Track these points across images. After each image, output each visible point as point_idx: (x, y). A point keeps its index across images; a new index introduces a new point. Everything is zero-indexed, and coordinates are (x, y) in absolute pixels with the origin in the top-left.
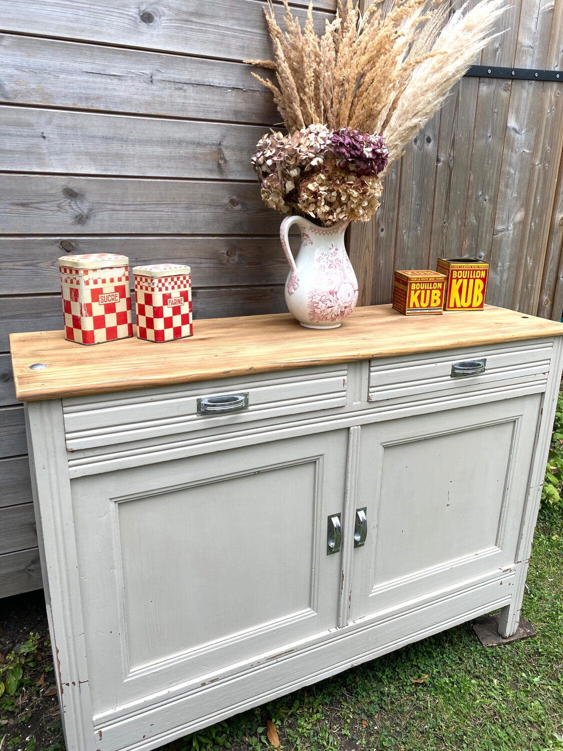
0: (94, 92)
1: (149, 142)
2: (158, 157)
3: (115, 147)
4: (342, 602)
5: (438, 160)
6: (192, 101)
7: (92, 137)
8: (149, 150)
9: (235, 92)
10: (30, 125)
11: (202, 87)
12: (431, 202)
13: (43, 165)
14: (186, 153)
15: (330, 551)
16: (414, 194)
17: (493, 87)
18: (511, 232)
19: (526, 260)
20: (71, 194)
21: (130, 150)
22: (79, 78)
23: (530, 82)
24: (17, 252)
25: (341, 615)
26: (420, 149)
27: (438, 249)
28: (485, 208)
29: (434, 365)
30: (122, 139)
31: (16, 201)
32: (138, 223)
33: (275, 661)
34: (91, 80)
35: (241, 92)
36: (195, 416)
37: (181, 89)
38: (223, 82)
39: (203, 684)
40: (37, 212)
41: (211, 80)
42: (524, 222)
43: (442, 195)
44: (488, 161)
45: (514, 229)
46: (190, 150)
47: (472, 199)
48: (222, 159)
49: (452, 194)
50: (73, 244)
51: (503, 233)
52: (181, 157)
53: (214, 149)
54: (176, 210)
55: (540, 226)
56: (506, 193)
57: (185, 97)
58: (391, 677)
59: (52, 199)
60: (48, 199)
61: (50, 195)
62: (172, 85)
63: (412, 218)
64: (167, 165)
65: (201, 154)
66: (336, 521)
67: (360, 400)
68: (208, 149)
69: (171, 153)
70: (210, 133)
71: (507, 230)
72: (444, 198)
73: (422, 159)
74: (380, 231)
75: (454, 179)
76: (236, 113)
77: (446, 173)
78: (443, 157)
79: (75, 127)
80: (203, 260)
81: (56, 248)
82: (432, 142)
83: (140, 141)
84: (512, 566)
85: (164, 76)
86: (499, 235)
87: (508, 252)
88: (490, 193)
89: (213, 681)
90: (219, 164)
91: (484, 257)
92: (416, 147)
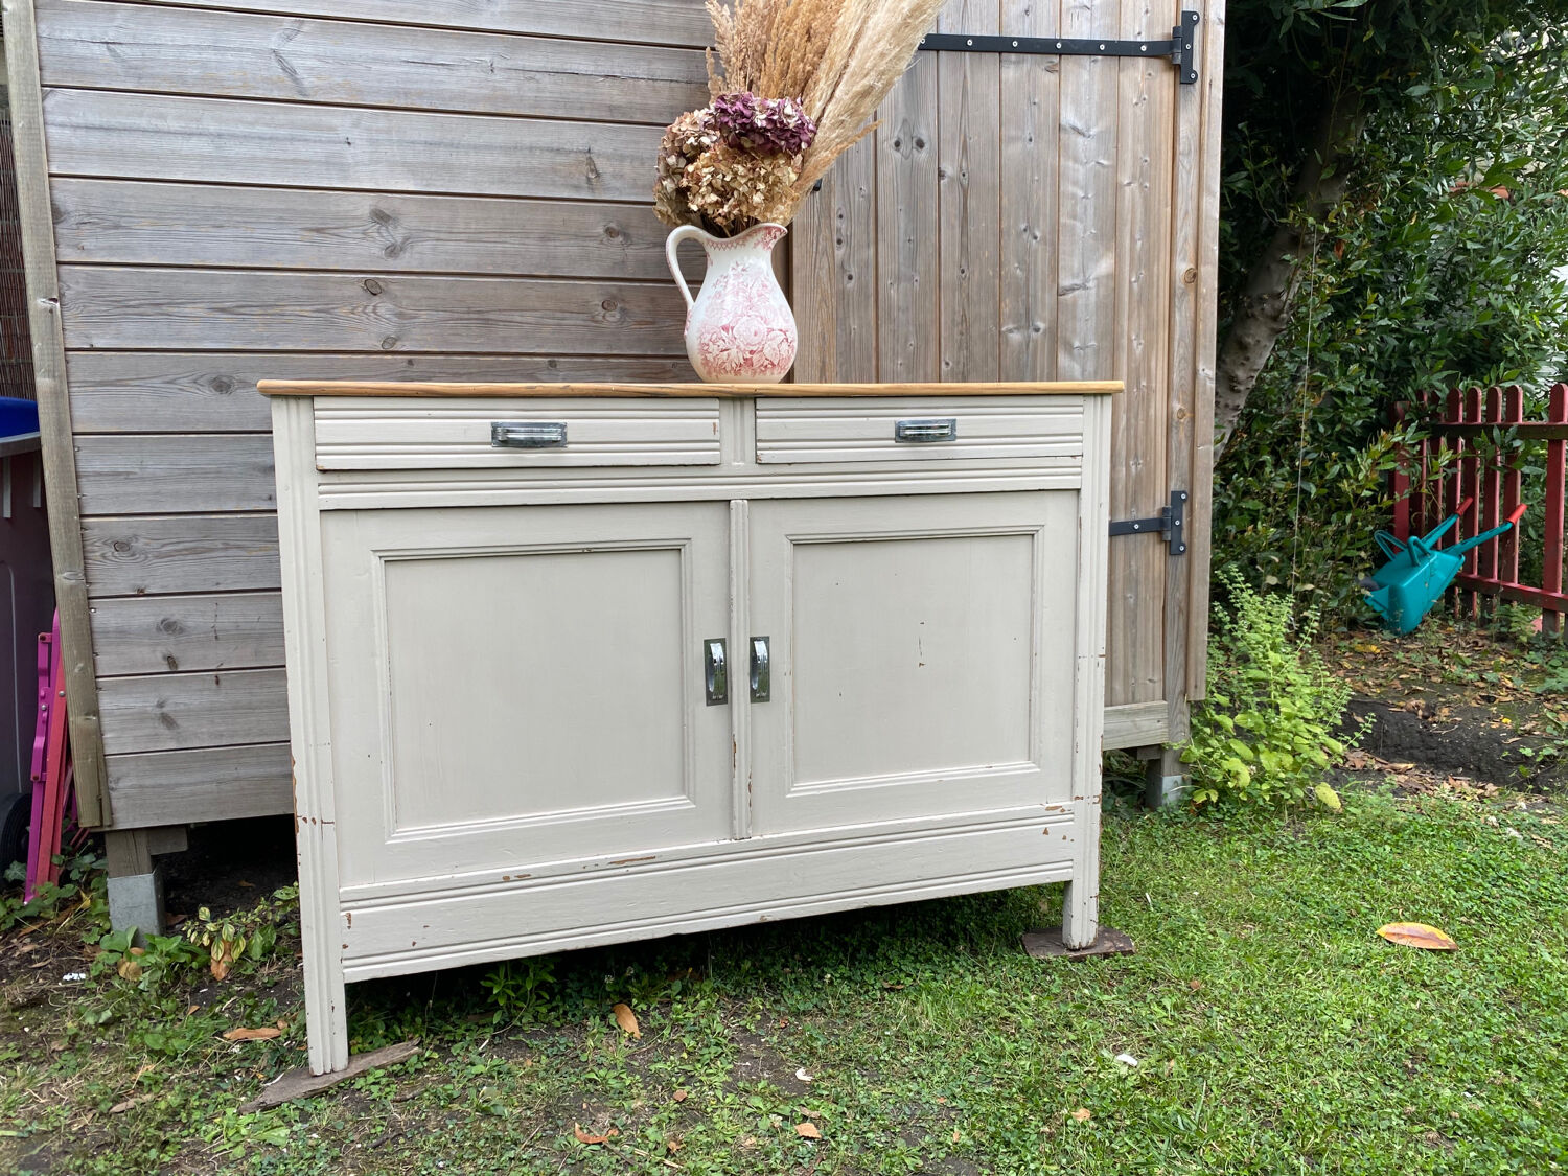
0: (415, 86)
1: (489, 148)
2: (501, 169)
3: (442, 155)
4: (736, 793)
5: (941, 175)
6: (548, 95)
7: (412, 143)
8: (489, 159)
9: (610, 80)
10: (332, 129)
11: (562, 77)
12: (934, 238)
13: (345, 178)
14: (541, 164)
15: (712, 700)
16: (902, 224)
17: (1026, 66)
18: (1093, 291)
19: (1130, 341)
20: (381, 217)
21: (463, 159)
22: (397, 69)
23: (1093, 58)
24: (307, 292)
25: (737, 815)
26: (907, 158)
27: (954, 313)
28: (1036, 251)
29: (863, 419)
30: (452, 145)
31: (309, 226)
32: (473, 259)
34: (413, 70)
35: (617, 82)
36: (489, 447)
37: (532, 79)
38: (592, 68)
39: (507, 879)
40: (335, 240)
41: (574, 66)
42: (1115, 277)
43: (954, 225)
44: (1032, 176)
45: (1098, 286)
46: (547, 158)
47: (1009, 235)
48: (592, 171)
49: (971, 228)
50: (381, 284)
51: (1077, 292)
52: (532, 170)
53: (583, 157)
54: (527, 241)
55: (1148, 284)
56: (1073, 228)
57: (538, 89)
58: (849, 979)
59: (356, 223)
60: (350, 223)
61: (355, 218)
62: (521, 74)
63: (901, 261)
64: (513, 179)
65: (561, 165)
66: (717, 651)
67: (743, 460)
68: (571, 158)
69: (518, 163)
70: (574, 136)
71: (1085, 288)
72: (957, 231)
73: (912, 172)
74: (846, 278)
75: (972, 203)
76: (611, 108)
77: (957, 195)
78: (949, 169)
79: (388, 131)
80: (567, 315)
81: (357, 290)
82: (927, 146)
83: (476, 148)
84: (1066, 803)
85: (510, 64)
86: (1069, 296)
87: (1092, 324)
88: (1041, 227)
89: (521, 877)
90: (589, 179)
91: (1045, 331)
92: (898, 155)
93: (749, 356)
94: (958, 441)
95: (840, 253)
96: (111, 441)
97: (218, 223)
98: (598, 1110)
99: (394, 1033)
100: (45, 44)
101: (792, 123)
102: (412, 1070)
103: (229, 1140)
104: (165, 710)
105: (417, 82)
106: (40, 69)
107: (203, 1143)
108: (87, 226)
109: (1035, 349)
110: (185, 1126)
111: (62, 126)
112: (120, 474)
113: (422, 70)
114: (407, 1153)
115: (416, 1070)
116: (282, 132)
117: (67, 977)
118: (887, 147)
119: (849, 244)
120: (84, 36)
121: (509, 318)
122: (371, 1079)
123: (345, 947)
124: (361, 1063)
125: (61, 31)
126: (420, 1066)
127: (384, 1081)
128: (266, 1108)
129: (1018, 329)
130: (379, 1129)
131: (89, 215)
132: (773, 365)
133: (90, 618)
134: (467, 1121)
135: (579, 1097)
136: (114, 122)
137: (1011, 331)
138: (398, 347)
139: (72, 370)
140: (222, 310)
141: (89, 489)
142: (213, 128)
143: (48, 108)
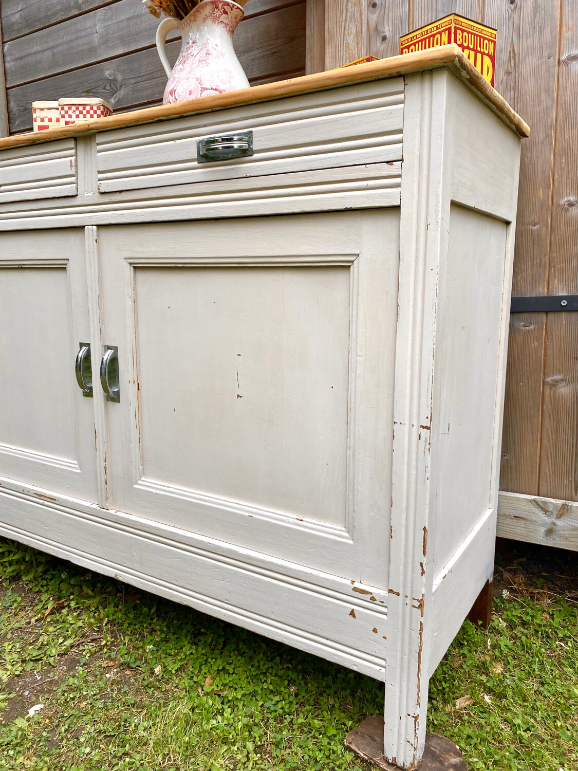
3: (134, 25)
7: (122, 21)
13: (96, 56)
15: (85, 392)
25: (99, 488)
29: (172, 142)
32: (149, 92)
33: (41, 501)
61: (100, 80)
67: (90, 190)
79: (111, 18)
84: (380, 592)
94: (256, 156)
95: (373, 16)
100: (3, 21)
106: (2, 34)
116: (74, 36)
120: (14, 11)
136: (23, 53)
142: (51, 44)
143: (5, 54)
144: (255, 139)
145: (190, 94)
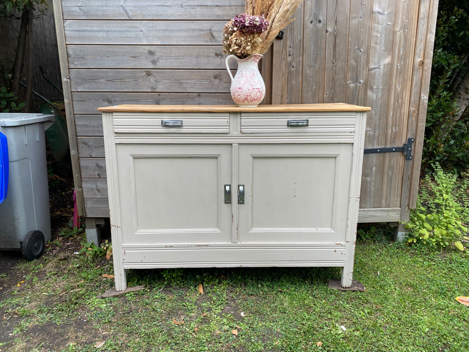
0: (160, 13)
1: (181, 31)
2: (185, 37)
3: (167, 34)
4: (233, 230)
5: (327, 31)
6: (199, 13)
7: (159, 30)
8: (181, 34)
9: (217, 7)
10: (137, 27)
11: (203, 7)
12: (323, 53)
13: (141, 42)
14: (196, 34)
15: (226, 202)
16: (312, 49)
18: (382, 69)
19: (396, 86)
20: (151, 53)
21: (174, 34)
22: (154, 8)
24: (131, 75)
25: (233, 236)
26: (315, 26)
27: (330, 77)
28: (361, 56)
29: (277, 119)
30: (170, 30)
31: (131, 56)
32: (176, 64)
33: (200, 248)
34: (159, 8)
35: (219, 7)
36: (161, 127)
37: (194, 8)
38: (212, 4)
39: (166, 247)
40: (138, 60)
41: (206, 3)
42: (391, 64)
43: (331, 49)
44: (361, 30)
45: (384, 68)
46: (198, 33)
47: (351, 51)
48: (211, 36)
49: (337, 49)
50: (151, 72)
51: (376, 70)
52: (194, 36)
53: (209, 32)
54: (192, 58)
55: (404, 66)
56: (376, 48)
57: (195, 12)
59: (144, 55)
60: (142, 55)
61: (144, 53)
62: (190, 7)
64: (188, 39)
65: (202, 34)
66: (228, 188)
67: (236, 132)
68: (205, 33)
69: (190, 34)
70: (206, 25)
71: (379, 68)
72: (332, 51)
73: (317, 31)
74: (292, 67)
75: (338, 41)
76: (218, 16)
77: (333, 38)
78: (330, 29)
79: (153, 27)
80: (203, 80)
81: (144, 73)
82: (322, 22)
83: (177, 31)
84: (343, 243)
85: (188, 4)
86: (373, 71)
87: (381, 80)
88: (364, 48)
89: (171, 247)
90: (210, 38)
91: (363, 83)
92: (312, 26)
93: (246, 97)
94: (309, 127)
95: (289, 59)
96: (83, 116)
97: (108, 56)
98: (182, 314)
99: (139, 282)
100: (64, 8)
101: (258, 24)
102: (140, 294)
103: (92, 305)
104: (98, 188)
105: (160, 12)
106: (63, 15)
107: (86, 305)
108: (76, 58)
109: (359, 90)
110: (84, 300)
111: (69, 31)
112: (85, 125)
113: (162, 8)
114: (130, 317)
115: (142, 294)
116: (124, 29)
117: (75, 253)
118: (308, 23)
119: (293, 56)
120: (73, 5)
121: (187, 82)
122: (130, 295)
123: (124, 260)
124: (129, 290)
125: (68, 4)
126: (143, 293)
127: (133, 295)
128: (103, 298)
129: (353, 83)
130: (127, 309)
131: (76, 55)
132: (255, 100)
133: (79, 163)
134: (149, 311)
135: (179, 309)
136: (82, 29)
137: (350, 83)
138: (156, 90)
139: (73, 97)
140: (109, 81)
141: (78, 129)
142: (106, 29)
143: (65, 26)
144: (309, 122)
145: (248, 90)
